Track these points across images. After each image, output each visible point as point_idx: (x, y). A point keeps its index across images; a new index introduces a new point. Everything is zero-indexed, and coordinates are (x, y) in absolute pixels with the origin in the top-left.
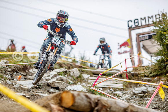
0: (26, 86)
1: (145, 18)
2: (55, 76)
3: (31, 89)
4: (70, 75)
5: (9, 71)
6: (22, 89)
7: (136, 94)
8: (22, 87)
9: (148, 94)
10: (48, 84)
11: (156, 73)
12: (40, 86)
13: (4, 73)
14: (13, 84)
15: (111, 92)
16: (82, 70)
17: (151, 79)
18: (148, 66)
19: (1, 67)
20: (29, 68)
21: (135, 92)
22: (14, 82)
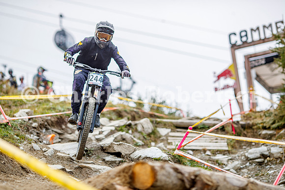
0: (65, 152)
1: (258, 28)
2: (112, 132)
3: (74, 158)
4: (136, 130)
5: (35, 128)
6: (59, 158)
7: (250, 160)
8: (58, 154)
9: (271, 159)
10: (102, 147)
11: (282, 123)
12: (89, 152)
13: (26, 132)
14: (43, 149)
15: (207, 158)
16: (156, 121)
17: (275, 133)
18: (269, 110)
19: (20, 120)
20: (66, 121)
21: (249, 156)
22: (44, 146)
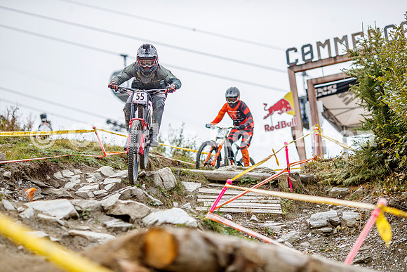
0: (49, 212)
1: (328, 42)
2: (117, 187)
3: (62, 222)
4: (152, 184)
5: (6, 178)
6: (40, 221)
7: (313, 228)
8: (40, 216)
9: (343, 228)
10: (103, 207)
11: (359, 176)
12: (84, 214)
14: (18, 209)
15: (253, 224)
16: (181, 171)
17: (349, 191)
18: (341, 158)
20: (52, 169)
21: (312, 223)
22: (20, 203)
